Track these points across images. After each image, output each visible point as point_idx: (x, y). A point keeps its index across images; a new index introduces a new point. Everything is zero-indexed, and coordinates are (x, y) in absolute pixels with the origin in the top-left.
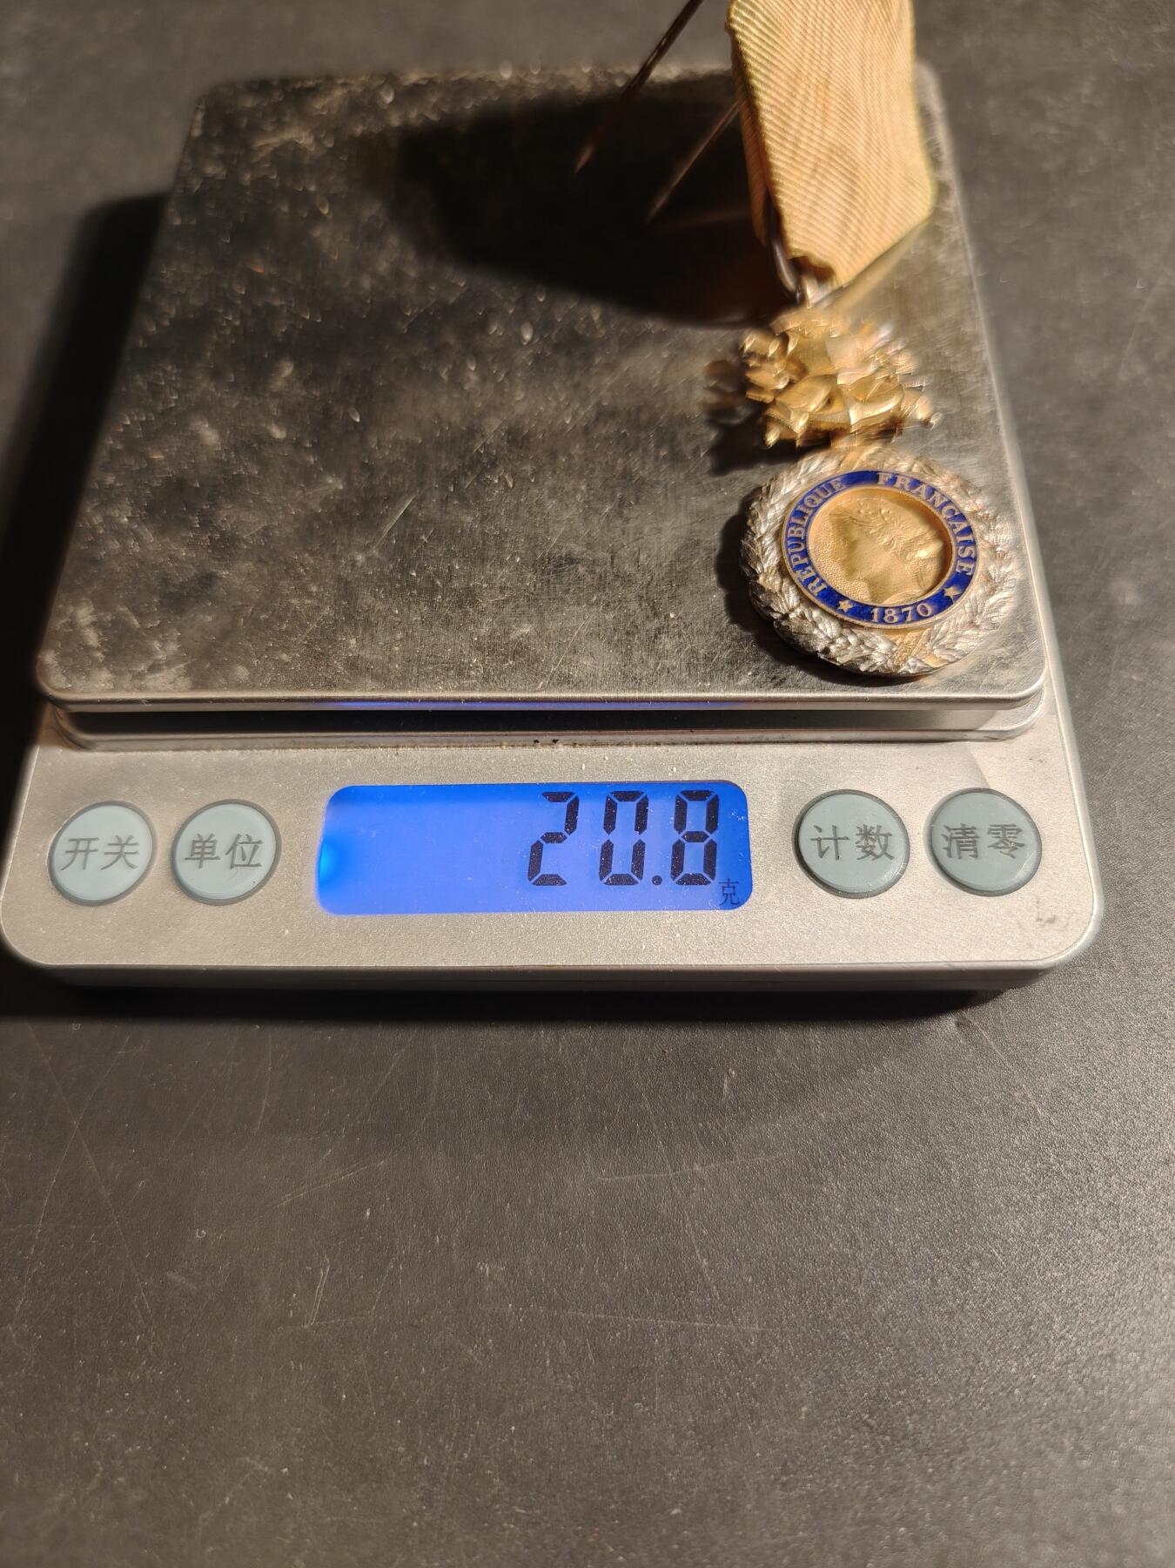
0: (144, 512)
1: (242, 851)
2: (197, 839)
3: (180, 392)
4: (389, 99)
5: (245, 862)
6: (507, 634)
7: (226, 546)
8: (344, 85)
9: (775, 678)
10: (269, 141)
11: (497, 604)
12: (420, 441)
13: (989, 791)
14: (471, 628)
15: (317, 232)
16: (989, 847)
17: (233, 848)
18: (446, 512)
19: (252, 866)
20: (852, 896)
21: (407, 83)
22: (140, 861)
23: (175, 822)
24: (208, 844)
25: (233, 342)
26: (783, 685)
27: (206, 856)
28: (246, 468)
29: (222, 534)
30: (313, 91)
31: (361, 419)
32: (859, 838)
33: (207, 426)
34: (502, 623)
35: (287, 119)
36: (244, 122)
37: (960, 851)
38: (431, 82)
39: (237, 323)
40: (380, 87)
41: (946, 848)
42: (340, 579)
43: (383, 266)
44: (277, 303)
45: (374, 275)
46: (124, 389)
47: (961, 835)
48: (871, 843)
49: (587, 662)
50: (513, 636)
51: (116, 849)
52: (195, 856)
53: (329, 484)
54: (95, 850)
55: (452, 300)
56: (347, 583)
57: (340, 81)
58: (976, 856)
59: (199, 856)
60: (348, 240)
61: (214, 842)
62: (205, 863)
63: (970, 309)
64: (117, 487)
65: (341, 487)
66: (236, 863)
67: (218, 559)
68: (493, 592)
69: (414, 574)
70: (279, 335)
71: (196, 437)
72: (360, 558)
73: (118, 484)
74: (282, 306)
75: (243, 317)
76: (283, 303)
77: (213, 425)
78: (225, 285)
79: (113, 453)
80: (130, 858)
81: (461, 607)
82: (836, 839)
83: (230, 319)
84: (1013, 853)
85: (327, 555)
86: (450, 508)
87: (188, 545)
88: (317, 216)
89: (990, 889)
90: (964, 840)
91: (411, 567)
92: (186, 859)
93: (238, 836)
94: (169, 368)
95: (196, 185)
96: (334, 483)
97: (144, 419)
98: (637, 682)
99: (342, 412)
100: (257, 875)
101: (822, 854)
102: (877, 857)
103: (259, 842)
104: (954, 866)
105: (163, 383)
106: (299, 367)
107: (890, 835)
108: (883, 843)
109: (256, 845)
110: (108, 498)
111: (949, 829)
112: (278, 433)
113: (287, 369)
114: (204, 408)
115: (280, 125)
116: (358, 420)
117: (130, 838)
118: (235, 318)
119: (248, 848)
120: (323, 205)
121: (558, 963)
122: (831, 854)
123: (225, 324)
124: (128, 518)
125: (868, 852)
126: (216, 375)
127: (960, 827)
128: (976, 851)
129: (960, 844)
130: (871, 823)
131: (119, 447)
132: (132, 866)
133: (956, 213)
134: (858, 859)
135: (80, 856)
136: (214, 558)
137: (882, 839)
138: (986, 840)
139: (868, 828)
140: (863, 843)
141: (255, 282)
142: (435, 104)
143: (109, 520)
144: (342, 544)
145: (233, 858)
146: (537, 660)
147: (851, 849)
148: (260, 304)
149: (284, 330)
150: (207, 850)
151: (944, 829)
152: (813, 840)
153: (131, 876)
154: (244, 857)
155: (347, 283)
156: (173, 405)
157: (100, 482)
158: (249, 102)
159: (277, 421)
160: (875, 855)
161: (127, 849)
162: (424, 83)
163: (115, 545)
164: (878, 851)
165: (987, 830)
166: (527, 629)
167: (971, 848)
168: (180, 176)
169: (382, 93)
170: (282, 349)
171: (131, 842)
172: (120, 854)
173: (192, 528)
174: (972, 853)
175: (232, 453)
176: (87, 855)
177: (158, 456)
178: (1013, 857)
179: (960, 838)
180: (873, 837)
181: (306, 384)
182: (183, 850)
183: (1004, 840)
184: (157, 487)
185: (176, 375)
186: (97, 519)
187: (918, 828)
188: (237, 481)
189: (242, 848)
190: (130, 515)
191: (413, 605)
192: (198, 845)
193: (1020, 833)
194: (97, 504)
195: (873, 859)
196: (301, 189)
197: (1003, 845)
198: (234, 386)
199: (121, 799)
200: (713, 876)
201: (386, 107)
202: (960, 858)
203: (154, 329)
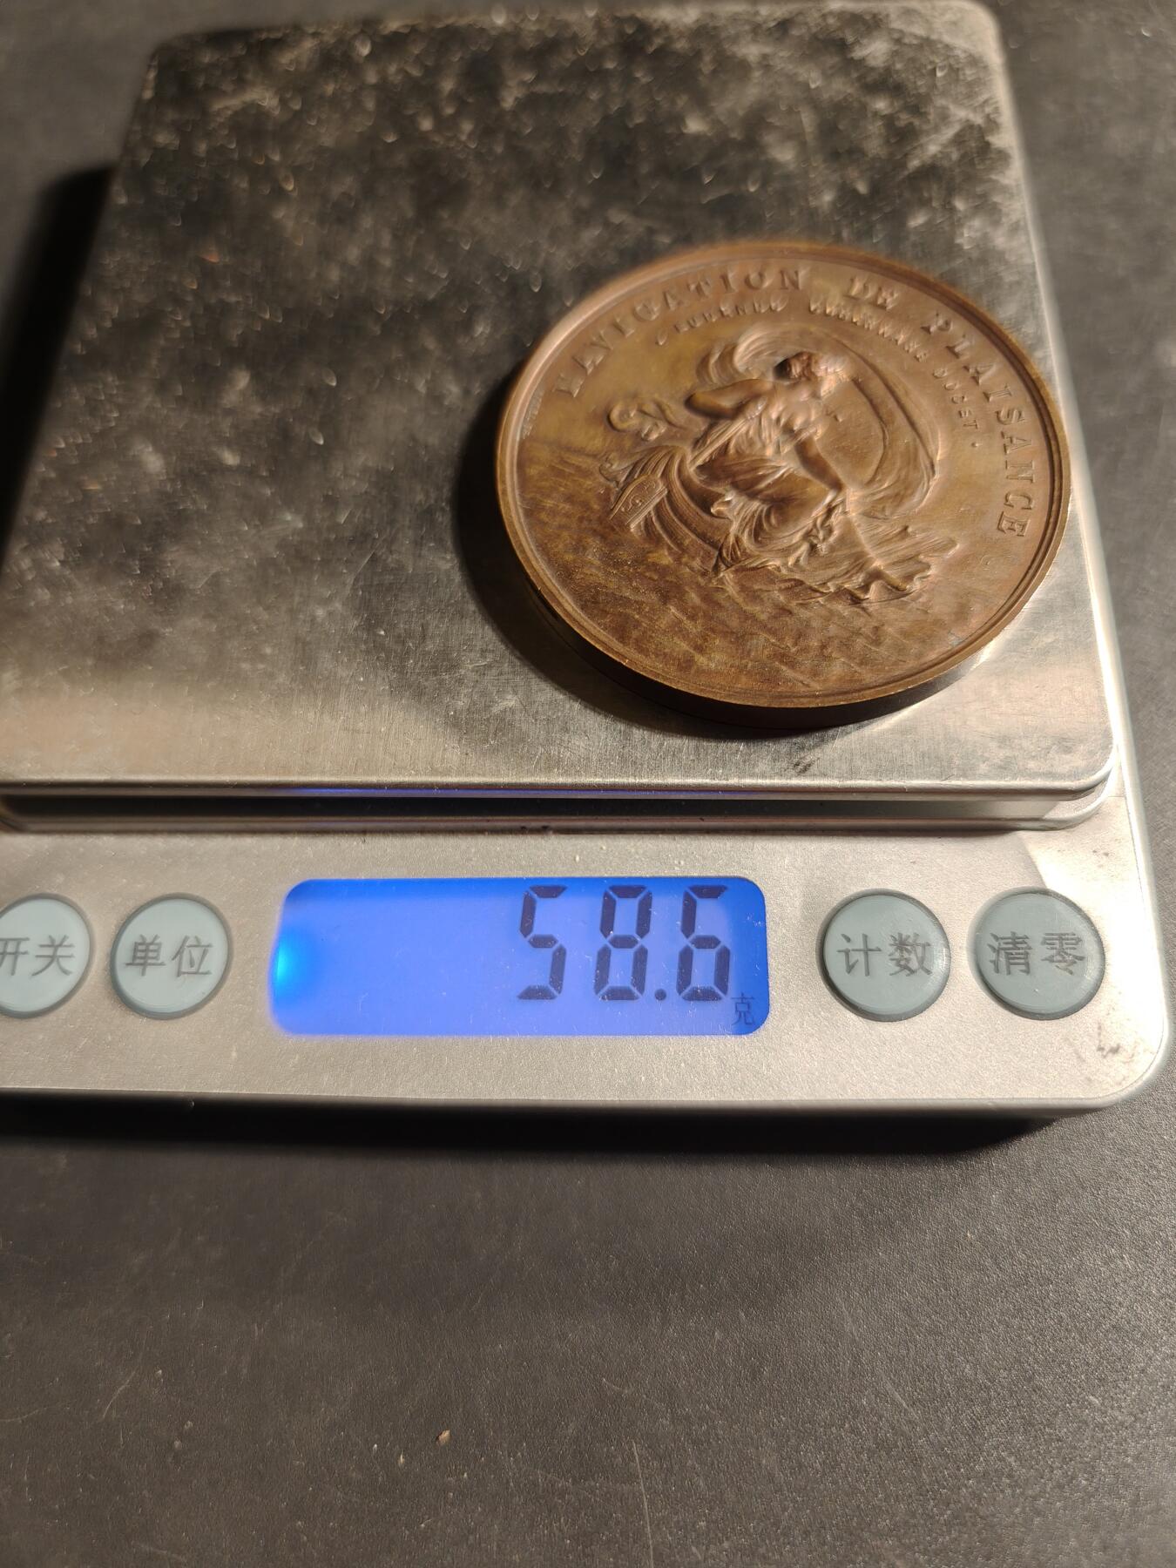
0: (78, 555)
1: (188, 957)
2: (140, 941)
3: (121, 408)
4: (365, 50)
5: (193, 969)
6: (487, 707)
7: (169, 596)
8: (315, 35)
9: (797, 764)
10: (227, 105)
11: (476, 670)
12: (392, 469)
13: (1045, 892)
14: (447, 699)
15: (280, 213)
16: (1043, 960)
17: (179, 953)
18: (420, 556)
19: (202, 973)
20: (882, 1019)
21: (386, 32)
22: (75, 966)
23: (113, 921)
24: (152, 947)
25: (183, 347)
26: (808, 773)
27: (149, 961)
28: (194, 502)
29: (166, 582)
30: (280, 43)
31: (325, 441)
32: (892, 949)
33: (150, 449)
34: (483, 694)
35: (249, 76)
36: (201, 81)
37: (1009, 964)
38: (414, 29)
39: (188, 324)
40: (355, 37)
41: (991, 961)
42: (297, 639)
43: (353, 254)
44: (233, 299)
45: (344, 265)
46: (59, 405)
47: (1011, 946)
48: (906, 955)
49: (579, 743)
50: (495, 710)
51: (49, 952)
52: (138, 961)
53: (288, 522)
54: (25, 953)
55: (432, 296)
56: (305, 644)
57: (311, 30)
58: (1028, 972)
59: (142, 961)
60: (314, 223)
61: (159, 945)
62: (149, 969)
63: (1032, 304)
64: (48, 524)
65: (301, 525)
66: (183, 970)
67: (161, 613)
68: (472, 655)
69: (382, 633)
70: (234, 339)
71: (136, 463)
72: (320, 613)
73: (50, 521)
74: (238, 302)
75: (192, 316)
76: (241, 299)
77: (158, 449)
78: (174, 278)
79: (45, 483)
80: (65, 964)
81: (435, 674)
82: (867, 951)
83: (180, 319)
84: (1070, 968)
85: (284, 608)
86: (424, 552)
87: (126, 596)
88: (279, 194)
89: (1043, 1012)
90: (1014, 952)
91: (379, 624)
92: (128, 964)
93: (186, 939)
94: (110, 379)
95: (144, 158)
96: (292, 520)
97: (80, 441)
98: (636, 766)
99: (303, 433)
100: (207, 984)
101: (850, 968)
102: (912, 972)
103: (209, 946)
104: (1002, 983)
105: (103, 398)
106: (256, 376)
107: (929, 945)
108: (920, 955)
109: (205, 950)
110: (39, 538)
111: (996, 938)
112: (230, 458)
113: (242, 380)
114: (147, 428)
115: (241, 84)
116: (321, 442)
117: (65, 938)
118: (184, 319)
119: (196, 953)
120: (287, 179)
121: (544, 1098)
122: (861, 968)
123: (173, 326)
124: (60, 561)
125: (904, 967)
126: (162, 387)
127: (1010, 935)
128: (1027, 964)
129: (1009, 957)
130: (907, 932)
131: (53, 475)
132: (66, 972)
133: (1017, 186)
134: (891, 975)
135: (8, 961)
136: (156, 612)
137: (919, 950)
138: (1039, 952)
139: (903, 937)
140: (897, 955)
141: (209, 275)
142: (417, 56)
143: (38, 565)
144: (301, 595)
145: (180, 964)
146: (522, 740)
147: (883, 964)
148: (213, 301)
149: (240, 332)
150: (151, 954)
151: (992, 938)
152: (839, 951)
153: (66, 984)
154: (192, 964)
155: (313, 275)
156: (113, 424)
157: (30, 519)
158: (207, 57)
159: (229, 444)
160: (910, 969)
161: (60, 952)
162: (406, 31)
163: (44, 595)
164: (914, 964)
165: (1041, 940)
166: (511, 701)
167: (1022, 961)
168: (128, 149)
169: (357, 44)
170: (238, 355)
171: (65, 943)
172: (53, 958)
173: (132, 576)
174: (1023, 967)
175: (179, 483)
176: (16, 959)
177: (94, 487)
178: (1071, 973)
179: (1009, 949)
180: (909, 948)
181: (264, 399)
182: (123, 954)
183: (1061, 952)
184: (93, 524)
185: (117, 387)
186: (26, 563)
187: (961, 936)
188: (180, 518)
189: (190, 952)
190: (62, 557)
191: (380, 672)
192: (140, 948)
193: (1080, 943)
194: (25, 544)
195: (908, 975)
196: (262, 163)
197: (1059, 958)
198: (182, 400)
199: (55, 892)
200: (725, 991)
201: (361, 61)
202: (1009, 973)
203: (94, 330)
